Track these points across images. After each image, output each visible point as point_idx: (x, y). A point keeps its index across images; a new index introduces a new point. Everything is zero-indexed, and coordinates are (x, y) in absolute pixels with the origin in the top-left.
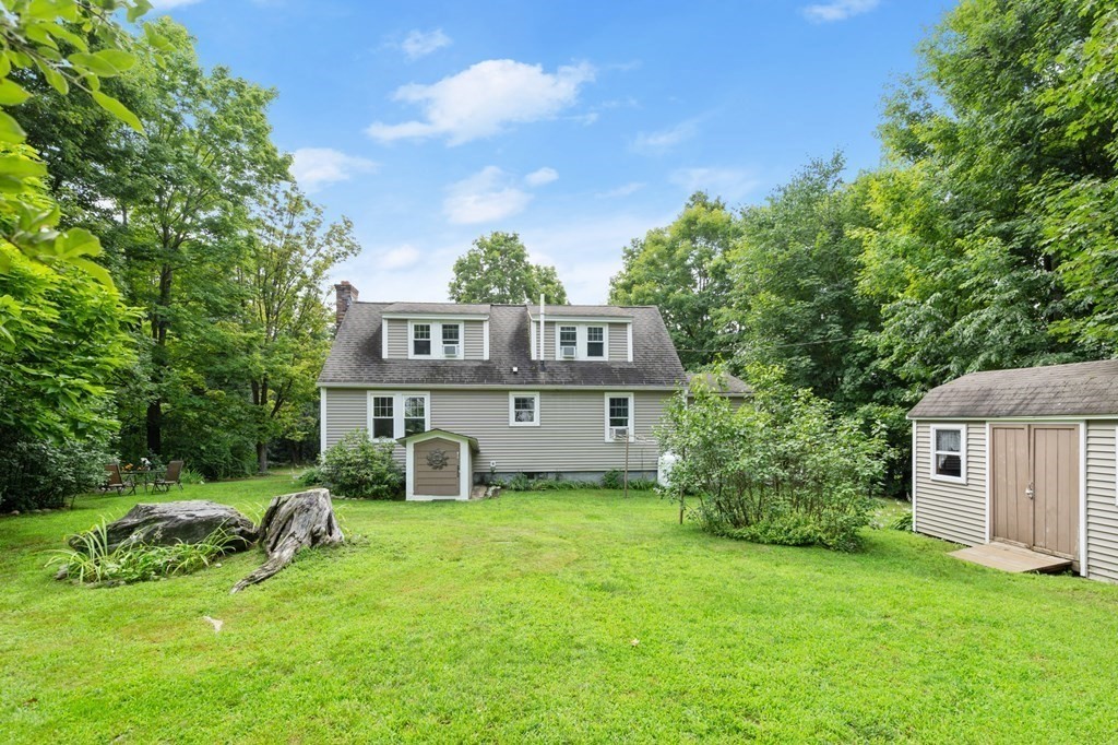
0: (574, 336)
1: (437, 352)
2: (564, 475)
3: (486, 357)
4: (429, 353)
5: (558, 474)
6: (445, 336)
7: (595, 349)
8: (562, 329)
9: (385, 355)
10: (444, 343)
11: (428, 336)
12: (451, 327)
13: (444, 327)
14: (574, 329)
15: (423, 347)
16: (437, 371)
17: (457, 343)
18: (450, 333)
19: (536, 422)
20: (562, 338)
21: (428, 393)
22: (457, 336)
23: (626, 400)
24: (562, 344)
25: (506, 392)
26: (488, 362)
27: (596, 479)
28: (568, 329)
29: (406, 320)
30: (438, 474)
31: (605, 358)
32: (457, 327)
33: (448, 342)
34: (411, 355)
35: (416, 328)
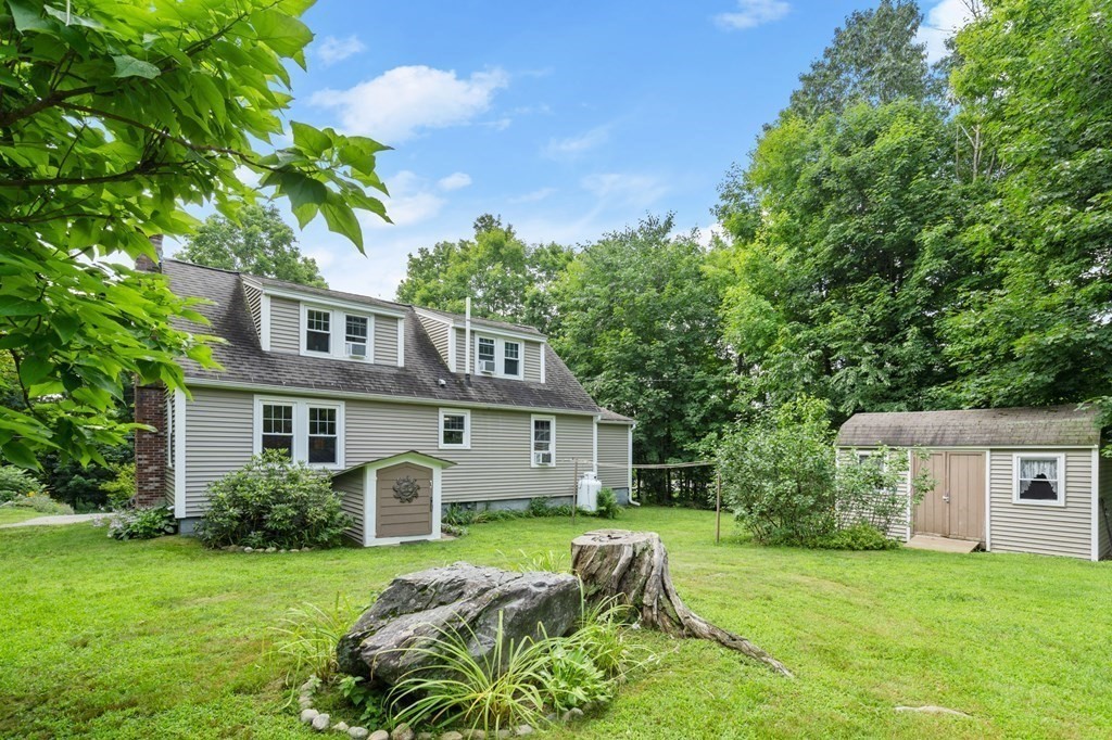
0: (491, 350)
1: (340, 349)
2: (494, 504)
3: (401, 364)
4: (326, 349)
5: (488, 503)
6: (349, 330)
7: (511, 367)
8: (481, 340)
9: (266, 345)
10: (348, 339)
11: (326, 327)
12: (356, 319)
13: (349, 318)
14: (492, 342)
15: (319, 341)
16: (349, 375)
17: (364, 341)
18: (356, 328)
19: (466, 443)
20: (481, 351)
21: (342, 404)
22: (364, 332)
23: (548, 423)
24: (481, 357)
25: (436, 407)
26: (404, 369)
27: (522, 507)
28: (486, 341)
29: (298, 302)
30: (408, 509)
31: (520, 377)
32: (364, 321)
33: (354, 340)
34: (304, 351)
35: (311, 314)
